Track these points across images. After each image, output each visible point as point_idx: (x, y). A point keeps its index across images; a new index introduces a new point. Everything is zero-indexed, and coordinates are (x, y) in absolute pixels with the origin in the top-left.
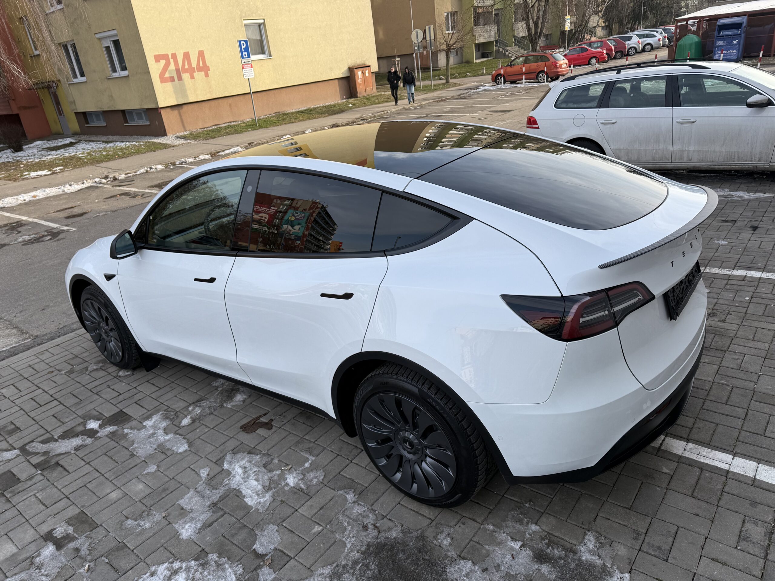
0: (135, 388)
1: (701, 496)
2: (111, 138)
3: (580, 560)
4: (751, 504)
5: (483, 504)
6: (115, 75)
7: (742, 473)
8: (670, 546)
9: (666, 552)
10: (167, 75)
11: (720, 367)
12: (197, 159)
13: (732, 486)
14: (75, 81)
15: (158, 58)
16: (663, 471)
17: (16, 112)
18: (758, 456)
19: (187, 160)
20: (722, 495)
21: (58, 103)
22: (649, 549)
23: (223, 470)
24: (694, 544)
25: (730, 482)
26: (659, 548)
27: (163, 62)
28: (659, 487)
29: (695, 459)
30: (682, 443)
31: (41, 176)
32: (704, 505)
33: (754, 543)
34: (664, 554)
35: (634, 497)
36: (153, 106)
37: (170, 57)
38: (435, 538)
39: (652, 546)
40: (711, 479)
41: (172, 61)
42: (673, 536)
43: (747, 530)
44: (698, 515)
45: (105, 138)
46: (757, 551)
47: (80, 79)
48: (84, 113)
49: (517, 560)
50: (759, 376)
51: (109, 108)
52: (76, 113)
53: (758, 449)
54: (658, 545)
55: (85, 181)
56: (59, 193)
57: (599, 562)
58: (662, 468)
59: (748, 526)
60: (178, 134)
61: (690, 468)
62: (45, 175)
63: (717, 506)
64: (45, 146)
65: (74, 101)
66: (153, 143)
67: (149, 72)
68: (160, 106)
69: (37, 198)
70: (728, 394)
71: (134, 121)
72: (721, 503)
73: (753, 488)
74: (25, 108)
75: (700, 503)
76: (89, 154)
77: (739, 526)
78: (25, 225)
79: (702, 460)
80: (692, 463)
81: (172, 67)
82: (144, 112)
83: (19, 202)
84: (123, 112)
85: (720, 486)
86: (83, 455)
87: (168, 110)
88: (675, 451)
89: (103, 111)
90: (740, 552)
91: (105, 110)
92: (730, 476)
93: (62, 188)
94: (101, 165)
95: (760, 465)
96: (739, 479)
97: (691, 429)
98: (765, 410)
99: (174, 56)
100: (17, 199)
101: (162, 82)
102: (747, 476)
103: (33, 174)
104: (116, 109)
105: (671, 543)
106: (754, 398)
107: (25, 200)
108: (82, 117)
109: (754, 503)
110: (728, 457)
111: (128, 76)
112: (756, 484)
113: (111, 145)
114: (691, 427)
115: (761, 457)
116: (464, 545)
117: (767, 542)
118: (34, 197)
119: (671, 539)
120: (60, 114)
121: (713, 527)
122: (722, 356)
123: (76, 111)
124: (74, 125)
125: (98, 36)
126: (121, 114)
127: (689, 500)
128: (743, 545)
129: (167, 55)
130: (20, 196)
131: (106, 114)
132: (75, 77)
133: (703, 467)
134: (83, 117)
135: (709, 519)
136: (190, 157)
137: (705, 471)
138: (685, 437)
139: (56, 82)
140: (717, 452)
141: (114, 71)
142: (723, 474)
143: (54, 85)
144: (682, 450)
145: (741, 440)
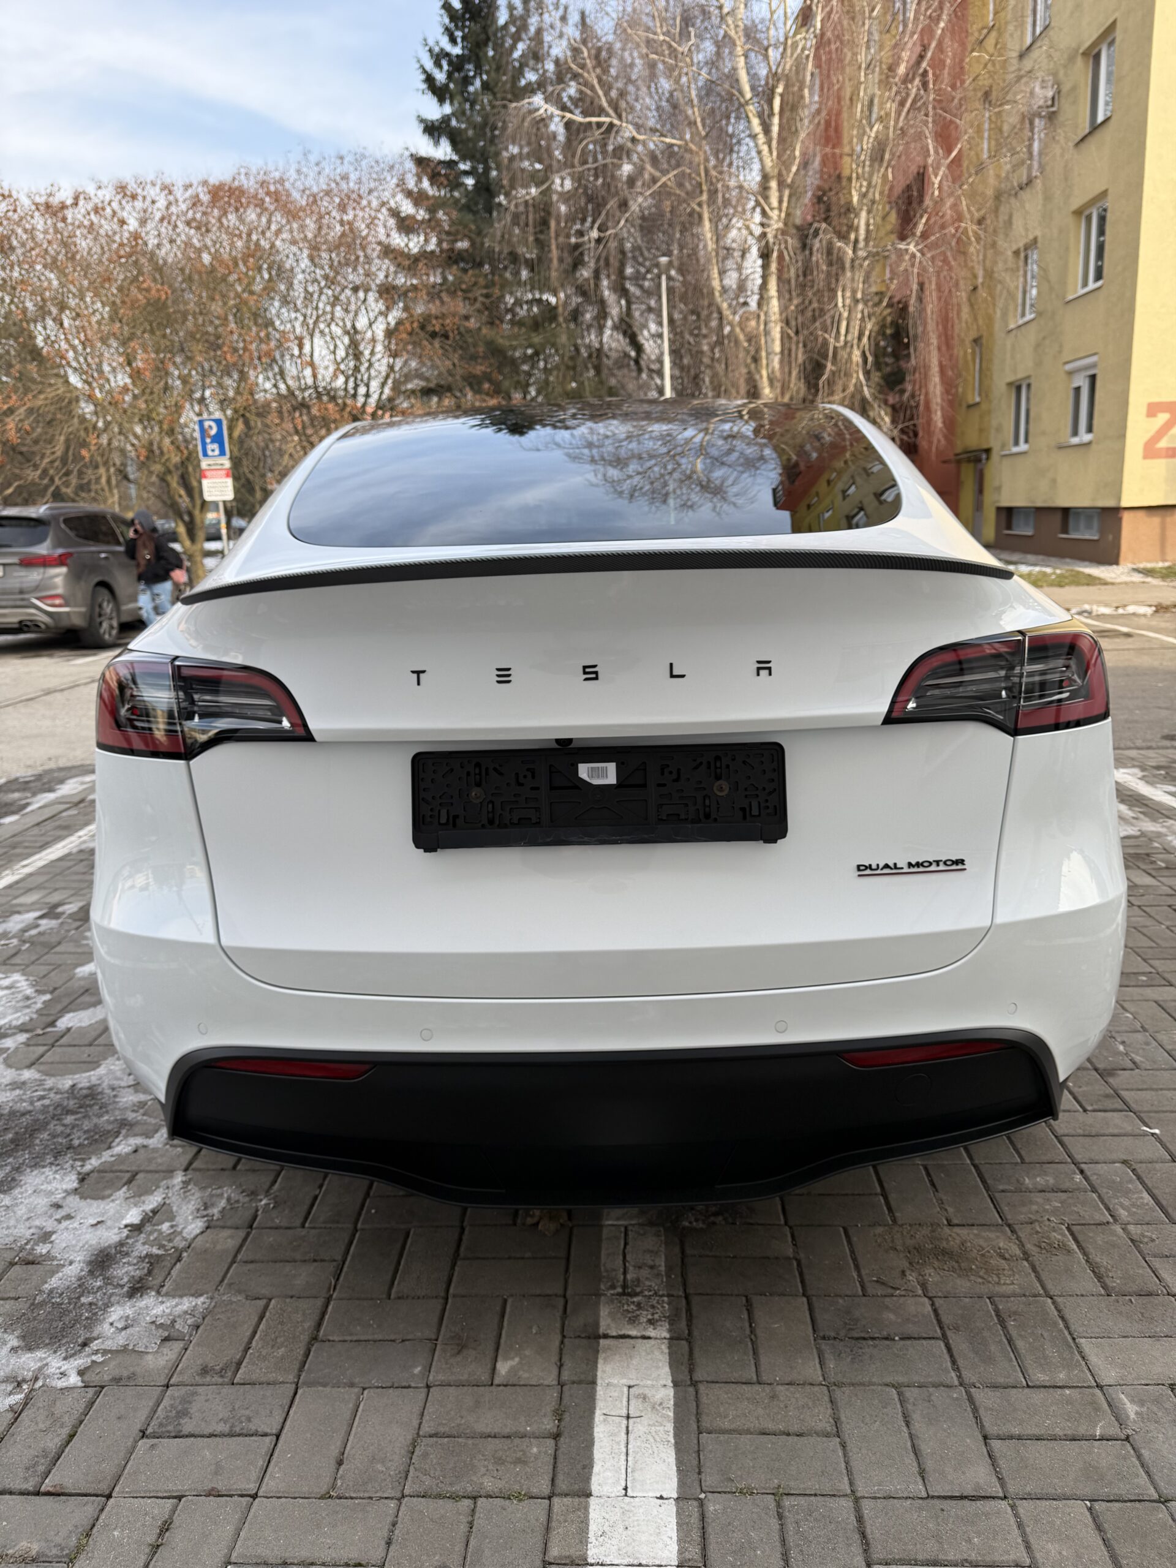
1: (425, 1455)
2: (1031, 558)
3: (108, 1305)
6: (1075, 440)
7: (593, 1528)
8: (197, 1431)
9: (170, 1428)
10: (1163, 444)
12: (1121, 611)
13: (514, 1512)
14: (1015, 450)
15: (1154, 409)
16: (499, 1365)
19: (1095, 607)
20: (455, 1497)
21: (980, 491)
22: (173, 1398)
24: (216, 1473)
25: (530, 1506)
26: (184, 1413)
27: (1163, 418)
29: (598, 1413)
32: (388, 1466)
34: (161, 1425)
36: (1110, 503)
39: (186, 1401)
40: (519, 1462)
42: (237, 1429)
44: (340, 1463)
47: (1021, 447)
48: (1007, 510)
51: (1045, 501)
52: (999, 509)
53: (766, 1554)
58: (506, 1359)
60: (1142, 566)
61: (548, 1410)
63: (402, 1497)
65: (1002, 487)
66: (1079, 572)
67: (1124, 438)
68: (1124, 503)
70: (1061, 1433)
71: (1078, 530)
72: (413, 1500)
75: (396, 1457)
77: (330, 1556)
79: (605, 1429)
80: (573, 1411)
82: (1098, 513)
84: (1066, 511)
87: (1141, 514)
88: (607, 1368)
89: (1037, 509)
91: (1039, 504)
92: (562, 1500)
96: (559, 1526)
97: (754, 1382)
101: (1144, 458)
102: (582, 1542)
104: (1054, 505)
105: (207, 1432)
108: (1004, 515)
111: (1093, 442)
114: (766, 1380)
119: (221, 1428)
120: (977, 509)
123: (999, 505)
125: (1068, 367)
126: (1058, 518)
127: (401, 1437)
131: (1041, 512)
132: (1016, 443)
133: (566, 1436)
134: (1008, 514)
135: (334, 1487)
136: (1106, 605)
137: (550, 1442)
138: (698, 1375)
139: (988, 451)
140: (669, 1456)
141: (1075, 433)
142: (562, 1485)
143: (984, 456)
144: (625, 1381)
145: (787, 1502)
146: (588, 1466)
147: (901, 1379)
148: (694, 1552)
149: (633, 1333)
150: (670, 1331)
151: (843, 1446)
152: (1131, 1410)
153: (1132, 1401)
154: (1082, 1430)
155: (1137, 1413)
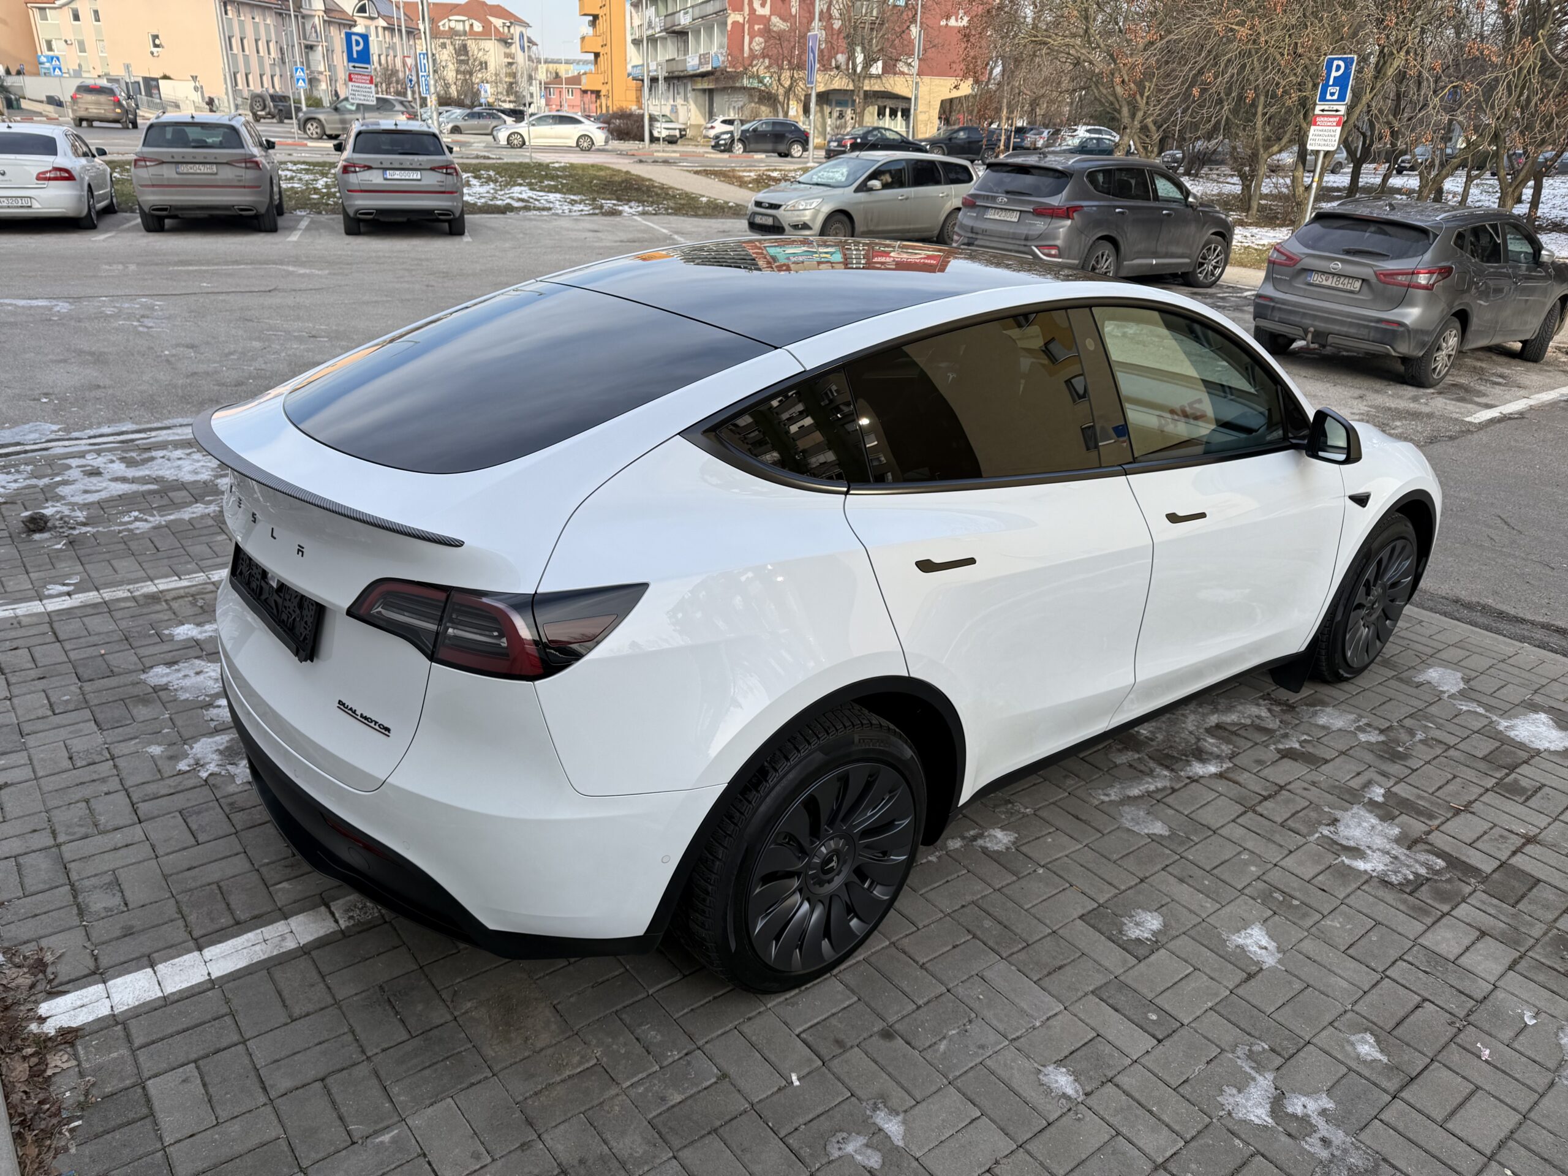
1: (205, 890)
4: (132, 927)
7: (176, 960)
9: (188, 815)
13: (178, 933)
16: (284, 883)
20: (179, 911)
24: (166, 841)
25: (182, 935)
26: (200, 813)
28: (268, 864)
29: (263, 929)
30: (306, 938)
32: (192, 884)
33: (95, 888)
34: (189, 812)
39: (210, 810)
42: (196, 831)
44: (188, 869)
46: (86, 883)
53: (185, 1022)
58: (289, 885)
61: (256, 912)
63: (174, 896)
73: (147, 951)
75: (199, 883)
77: (127, 894)
79: (250, 935)
85: (192, 918)
88: (301, 918)
90: (106, 869)
92: (191, 944)
95: (159, 994)
96: (173, 950)
97: (321, 974)
102: (165, 961)
105: (191, 825)
109: (129, 932)
114: (328, 978)
115: (168, 1009)
117: (80, 899)
119: (195, 827)
127: (214, 878)
128: (107, 878)
133: (238, 927)
135: (173, 875)
137: (232, 922)
138: (314, 953)
140: (241, 963)
142: (201, 941)
144: (293, 928)
145: (228, 1020)
146: (220, 942)
147: (358, 1030)
148: (172, 998)
149: (337, 915)
150: (347, 927)
151: (286, 1024)
152: (386, 1138)
153: (393, 1137)
154: (348, 1120)
155: (382, 1143)
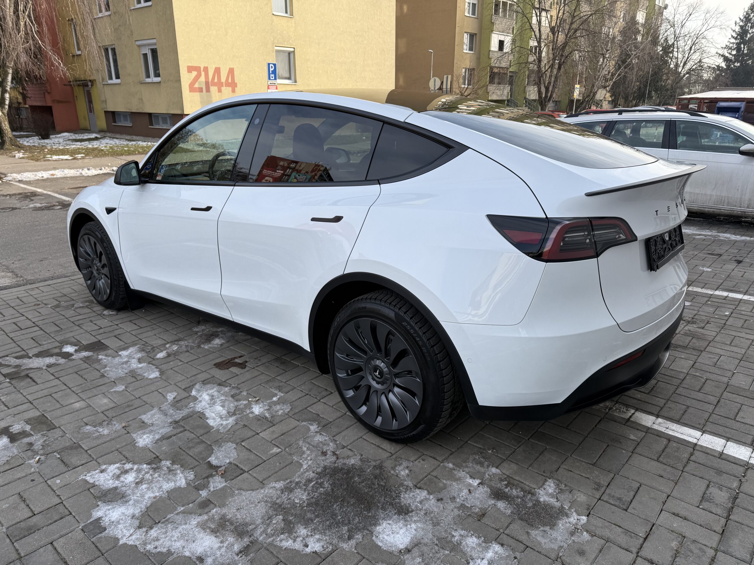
0: (117, 325)
2: (134, 137)
4: (716, 473)
5: (445, 446)
6: (148, 80)
7: (710, 447)
8: (632, 498)
9: (626, 503)
10: (196, 85)
11: (695, 363)
13: (698, 456)
14: (110, 82)
15: (190, 69)
16: (630, 438)
17: (49, 104)
18: (728, 435)
20: (687, 463)
21: (90, 101)
22: (609, 499)
23: (190, 396)
25: (696, 453)
26: (620, 499)
27: (194, 73)
28: (625, 450)
29: (664, 431)
30: (652, 418)
31: (62, 160)
32: (669, 469)
33: (717, 504)
34: (623, 504)
35: (599, 456)
36: (179, 112)
37: (202, 69)
38: (393, 468)
40: (678, 449)
41: (203, 73)
42: (635, 490)
43: (710, 493)
44: (662, 477)
45: (129, 137)
46: (719, 511)
47: (115, 81)
48: (113, 113)
49: (473, 494)
50: (734, 373)
51: (137, 109)
52: (106, 112)
53: (727, 429)
54: (619, 496)
55: (103, 168)
56: (76, 175)
57: (558, 504)
58: (630, 436)
59: (711, 489)
61: (657, 438)
62: (67, 160)
63: (682, 471)
64: (71, 138)
65: (106, 100)
67: (180, 81)
68: (185, 113)
69: (55, 176)
70: (701, 384)
71: (159, 124)
72: (686, 469)
73: (719, 460)
74: (59, 102)
75: (665, 467)
76: (111, 148)
77: (703, 488)
78: (39, 195)
79: (671, 433)
80: (659, 434)
81: (202, 79)
82: (170, 117)
83: (37, 178)
84: (150, 115)
85: (686, 455)
86: (54, 371)
88: (644, 423)
89: (132, 113)
90: (702, 511)
91: (133, 111)
92: (697, 448)
93: (81, 170)
94: (121, 157)
95: (729, 443)
96: (707, 452)
97: (662, 408)
98: (737, 400)
99: (206, 69)
100: (36, 175)
101: (190, 91)
102: (715, 450)
103: (55, 157)
104: (143, 112)
106: (727, 390)
107: (43, 177)
108: (111, 115)
109: (719, 472)
110: (697, 434)
111: (160, 82)
112: (723, 457)
113: (134, 143)
114: (662, 406)
115: (730, 436)
116: (421, 477)
117: (730, 505)
118: (52, 175)
119: (632, 493)
120: (91, 112)
121: (676, 487)
122: (698, 354)
123: (105, 110)
124: (102, 123)
125: (138, 43)
126: (147, 117)
127: (655, 463)
128: (705, 505)
129: (200, 67)
130: (39, 173)
131: (134, 115)
132: (111, 78)
133: (670, 439)
134: (112, 116)
135: (673, 481)
137: (672, 442)
138: (655, 413)
139: (92, 81)
140: (686, 428)
141: (148, 76)
142: (690, 446)
143: (90, 84)
144: (651, 423)
146: (685, 440)
150: (633, 410)
151: (693, 407)
